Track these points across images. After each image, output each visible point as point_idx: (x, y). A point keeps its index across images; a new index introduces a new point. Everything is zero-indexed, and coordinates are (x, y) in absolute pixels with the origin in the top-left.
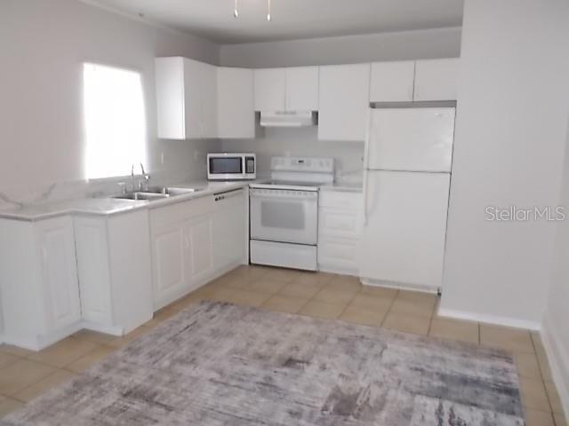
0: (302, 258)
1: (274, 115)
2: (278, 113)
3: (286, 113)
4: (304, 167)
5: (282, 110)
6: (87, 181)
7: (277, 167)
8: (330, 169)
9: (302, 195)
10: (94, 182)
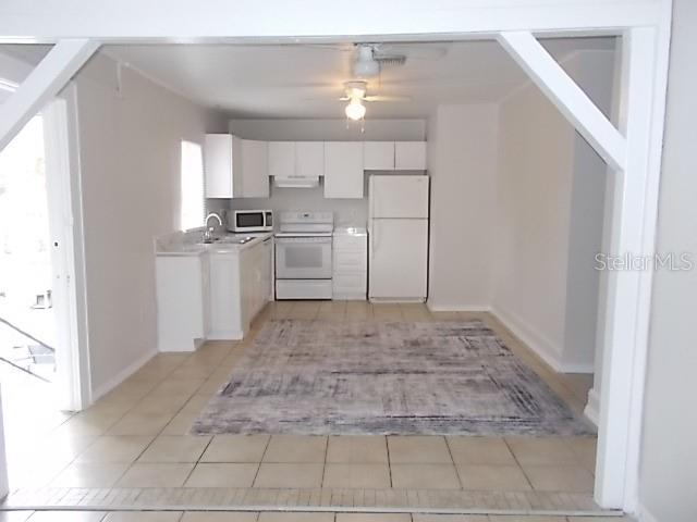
0: (320, 290)
1: (286, 179)
2: (290, 177)
3: (296, 177)
4: (309, 220)
5: (293, 174)
6: (184, 231)
7: (287, 221)
8: (331, 220)
9: (320, 240)
10: (189, 232)
